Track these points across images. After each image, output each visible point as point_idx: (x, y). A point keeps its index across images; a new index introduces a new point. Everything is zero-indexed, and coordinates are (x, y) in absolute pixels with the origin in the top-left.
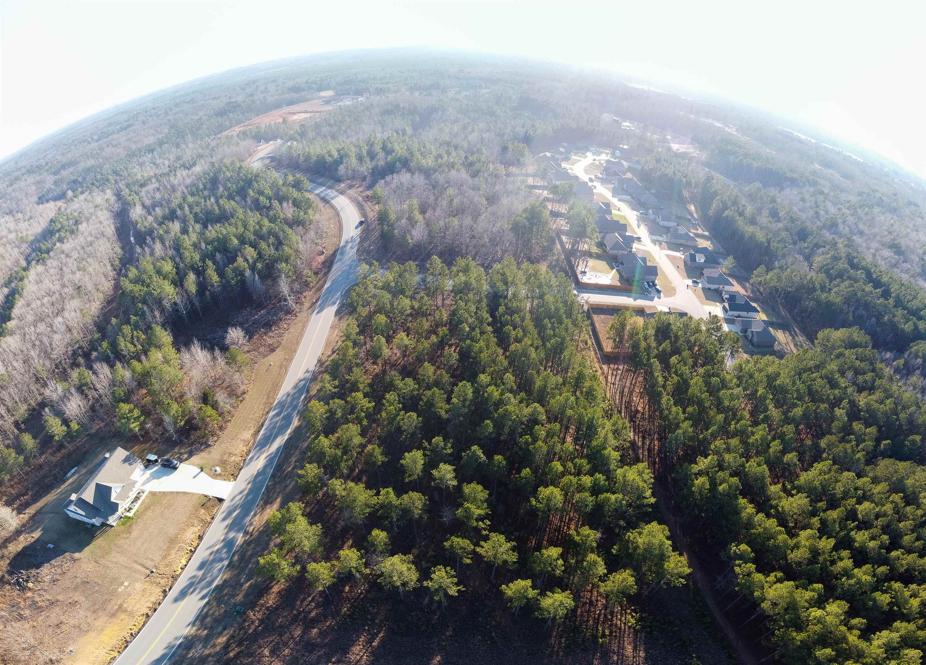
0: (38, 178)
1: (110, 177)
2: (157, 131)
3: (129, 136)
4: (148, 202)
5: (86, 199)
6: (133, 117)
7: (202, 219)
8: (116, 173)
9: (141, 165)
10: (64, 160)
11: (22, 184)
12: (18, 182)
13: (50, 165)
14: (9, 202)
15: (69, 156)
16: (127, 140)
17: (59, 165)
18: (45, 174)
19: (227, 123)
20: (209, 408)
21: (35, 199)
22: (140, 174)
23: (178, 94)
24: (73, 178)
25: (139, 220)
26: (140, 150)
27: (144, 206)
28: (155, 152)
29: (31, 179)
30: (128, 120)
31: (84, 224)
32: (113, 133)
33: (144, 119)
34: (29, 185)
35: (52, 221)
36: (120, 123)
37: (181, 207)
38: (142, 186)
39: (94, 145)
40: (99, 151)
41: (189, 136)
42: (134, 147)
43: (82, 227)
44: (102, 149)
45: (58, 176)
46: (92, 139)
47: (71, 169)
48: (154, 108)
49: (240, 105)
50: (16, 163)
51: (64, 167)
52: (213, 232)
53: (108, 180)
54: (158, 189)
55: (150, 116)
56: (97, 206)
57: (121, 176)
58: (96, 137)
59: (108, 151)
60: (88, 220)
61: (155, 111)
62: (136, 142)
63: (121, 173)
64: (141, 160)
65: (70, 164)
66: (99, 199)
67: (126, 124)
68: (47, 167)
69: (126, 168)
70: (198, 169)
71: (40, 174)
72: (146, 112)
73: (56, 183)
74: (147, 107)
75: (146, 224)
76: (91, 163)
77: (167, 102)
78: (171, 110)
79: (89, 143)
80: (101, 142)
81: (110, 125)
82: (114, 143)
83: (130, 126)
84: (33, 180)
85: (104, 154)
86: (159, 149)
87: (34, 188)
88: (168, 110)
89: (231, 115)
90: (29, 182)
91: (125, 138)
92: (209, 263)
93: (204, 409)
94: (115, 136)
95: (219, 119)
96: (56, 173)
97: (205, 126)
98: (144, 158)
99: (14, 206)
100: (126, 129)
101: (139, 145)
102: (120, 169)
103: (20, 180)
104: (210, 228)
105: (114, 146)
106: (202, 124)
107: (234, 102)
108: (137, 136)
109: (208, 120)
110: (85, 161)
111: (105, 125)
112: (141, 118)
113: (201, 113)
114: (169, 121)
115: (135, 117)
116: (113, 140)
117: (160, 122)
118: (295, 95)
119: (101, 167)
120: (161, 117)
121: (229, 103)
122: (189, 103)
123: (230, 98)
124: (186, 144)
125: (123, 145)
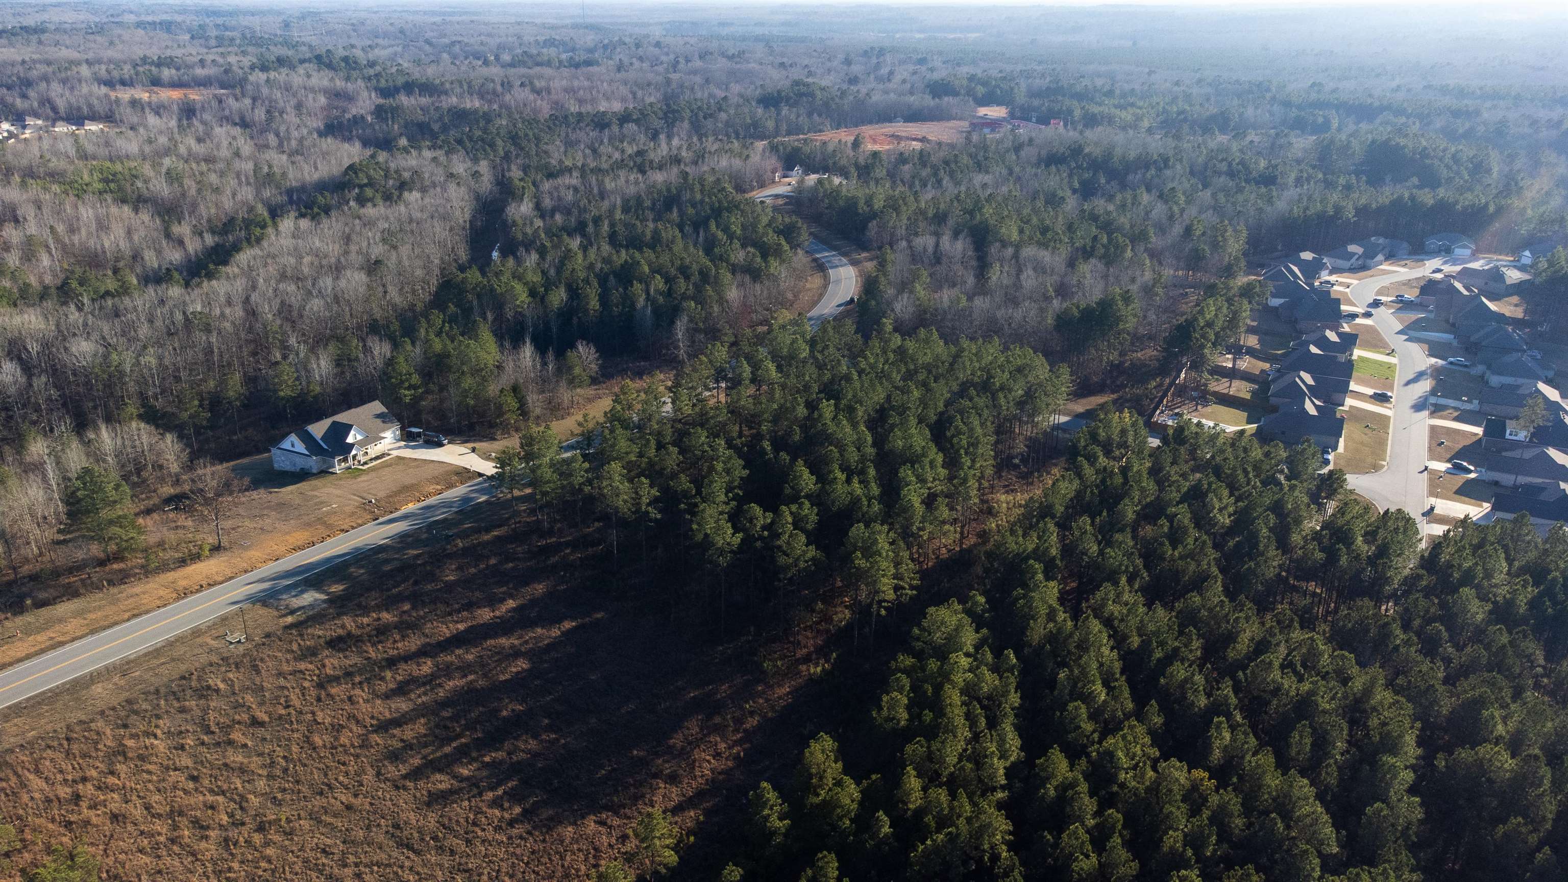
0: (339, 84)
1: (499, 142)
2: (634, 94)
3: (576, 83)
4: (547, 203)
5: (434, 159)
6: (605, 47)
8: (514, 138)
9: (569, 144)
10: (416, 74)
11: (297, 79)
12: (284, 71)
13: (378, 68)
14: (247, 101)
15: (431, 71)
16: (566, 90)
17: (400, 80)
18: (360, 83)
21: (319, 123)
22: (556, 153)
23: (725, 31)
24: (421, 117)
25: (520, 222)
26: (580, 116)
27: (538, 206)
28: (606, 131)
29: (321, 79)
30: (591, 51)
31: (416, 195)
32: (549, 63)
33: (626, 60)
34: (312, 90)
35: (351, 167)
36: (573, 50)
37: (597, 221)
38: (551, 175)
39: (495, 71)
40: (499, 89)
41: (686, 125)
42: (574, 108)
43: (413, 196)
44: (508, 87)
45: (390, 101)
46: (497, 58)
47: (424, 100)
48: (658, 44)
49: (812, 95)
51: (409, 87)
53: (492, 145)
54: (576, 190)
55: (641, 59)
56: (452, 175)
57: (522, 149)
58: (506, 57)
59: (521, 95)
60: (423, 190)
61: (657, 51)
62: (581, 102)
63: (524, 143)
64: (573, 137)
65: (427, 88)
66: (460, 165)
67: (583, 56)
68: (370, 72)
69: (538, 139)
70: (659, 177)
71: (348, 79)
72: (638, 46)
73: (379, 112)
74: (648, 36)
75: (529, 231)
76: (473, 103)
77: (692, 41)
78: (688, 61)
79: (486, 63)
80: (512, 71)
81: (550, 43)
82: (538, 84)
83: (588, 63)
84: (325, 83)
85: (508, 97)
86: (615, 129)
87: (323, 100)
88: (681, 60)
89: (785, 111)
90: (314, 80)
91: (564, 82)
94: (548, 71)
95: (760, 111)
96: (385, 93)
97: (723, 116)
98: (581, 135)
99: (258, 114)
100: (577, 66)
101: (588, 108)
102: (526, 135)
103: (292, 67)
105: (538, 92)
106: (720, 109)
107: (808, 85)
108: (591, 89)
109: (738, 106)
110: (461, 96)
111: (541, 39)
112: (620, 55)
113: (736, 88)
114: (668, 82)
115: (609, 48)
116: (541, 77)
117: (650, 76)
118: (929, 101)
119: (488, 118)
120: (660, 69)
121: (797, 83)
122: (731, 58)
123: (810, 74)
124: (669, 137)
125: (554, 97)
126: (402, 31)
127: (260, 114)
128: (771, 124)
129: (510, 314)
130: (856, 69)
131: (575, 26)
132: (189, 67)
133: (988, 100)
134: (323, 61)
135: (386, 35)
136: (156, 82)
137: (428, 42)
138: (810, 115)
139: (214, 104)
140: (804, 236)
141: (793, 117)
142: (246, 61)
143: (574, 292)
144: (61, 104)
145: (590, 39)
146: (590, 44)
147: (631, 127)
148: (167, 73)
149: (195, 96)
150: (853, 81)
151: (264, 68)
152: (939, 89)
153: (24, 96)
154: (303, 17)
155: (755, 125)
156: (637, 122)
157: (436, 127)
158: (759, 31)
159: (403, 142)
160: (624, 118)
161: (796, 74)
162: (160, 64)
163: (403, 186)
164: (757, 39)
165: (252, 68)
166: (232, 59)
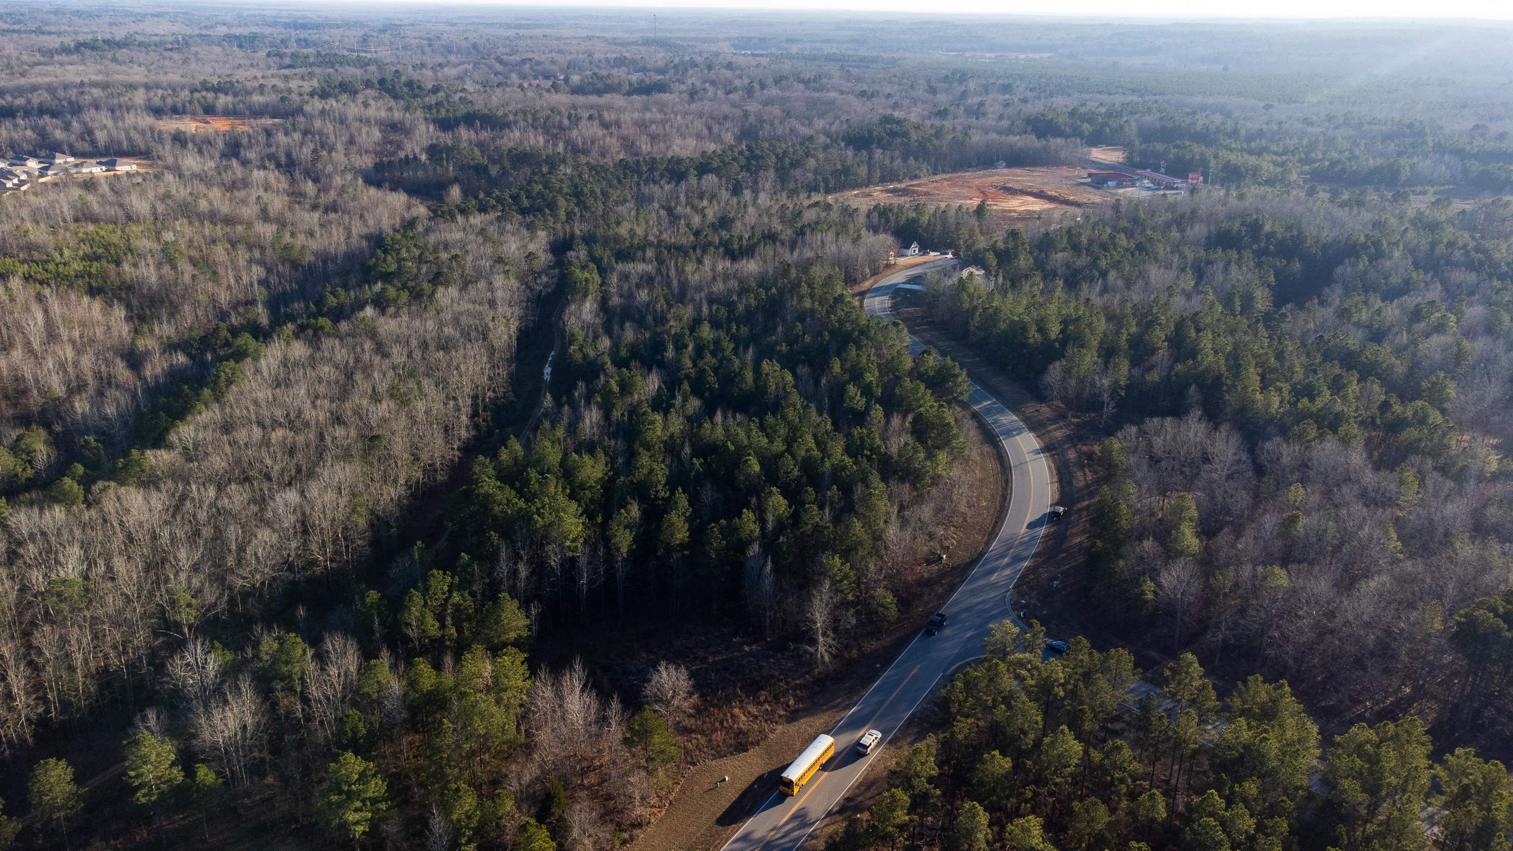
0: (397, 115)
1: (562, 202)
2: (710, 129)
3: (648, 116)
4: (616, 301)
5: (483, 229)
6: (676, 67)
7: (711, 389)
8: (577, 194)
9: (642, 201)
10: (480, 104)
11: (354, 110)
12: (344, 97)
13: (441, 95)
14: (297, 136)
15: (496, 97)
16: (637, 123)
17: (462, 110)
18: (419, 113)
19: (863, 171)
20: (544, 833)
21: (367, 162)
22: (626, 218)
23: (794, 49)
24: (479, 157)
25: (580, 335)
26: (653, 164)
27: (604, 304)
28: (683, 184)
29: (380, 109)
30: (661, 71)
32: (618, 88)
33: (698, 84)
34: (368, 122)
36: (644, 70)
37: (678, 341)
38: (621, 255)
39: (562, 99)
40: (566, 122)
41: (771, 173)
44: (575, 120)
45: (446, 138)
46: (566, 80)
47: (485, 135)
48: (729, 66)
49: (906, 134)
51: (470, 119)
52: (720, 430)
53: (553, 206)
55: (713, 83)
57: (586, 208)
58: (576, 81)
59: (589, 130)
61: (729, 74)
62: (654, 138)
63: (590, 202)
64: (646, 190)
65: (489, 120)
67: (654, 79)
68: (432, 100)
69: (606, 196)
71: (407, 109)
72: (710, 68)
73: (433, 151)
74: (717, 54)
75: (591, 354)
76: (536, 140)
77: (764, 61)
78: (763, 86)
79: (555, 87)
80: (580, 99)
81: (620, 62)
82: (608, 116)
83: (661, 88)
84: (383, 114)
85: (574, 133)
86: (693, 180)
87: (377, 134)
88: (756, 86)
89: (878, 153)
90: (371, 112)
91: (636, 115)
92: (682, 500)
93: (532, 830)
94: (618, 100)
95: (850, 152)
96: (445, 126)
97: (812, 161)
98: (655, 188)
99: (305, 153)
100: (648, 90)
101: (658, 150)
102: (592, 192)
103: (353, 93)
104: (719, 417)
105: (605, 125)
106: (808, 154)
107: (898, 122)
108: (663, 123)
109: (826, 148)
110: (524, 130)
111: (611, 56)
112: (693, 79)
113: (820, 124)
114: (746, 114)
115: (682, 69)
116: (610, 108)
117: (726, 108)
118: (1035, 142)
119: (553, 163)
120: (735, 96)
121: (887, 120)
122: (806, 83)
123: (896, 106)
124: (755, 192)
125: (624, 132)
127: (307, 152)
130: (943, 99)
131: (647, 42)
132: (249, 93)
136: (209, 110)
138: (905, 156)
139: (262, 138)
141: (887, 161)
142: (307, 86)
144: (101, 137)
145: (660, 57)
146: (661, 64)
147: (710, 179)
148: (224, 100)
149: (243, 128)
150: (942, 114)
151: (324, 95)
153: (67, 127)
156: (717, 171)
158: (829, 49)
160: (703, 168)
161: (880, 108)
164: (829, 58)
165: (312, 94)
166: (294, 84)
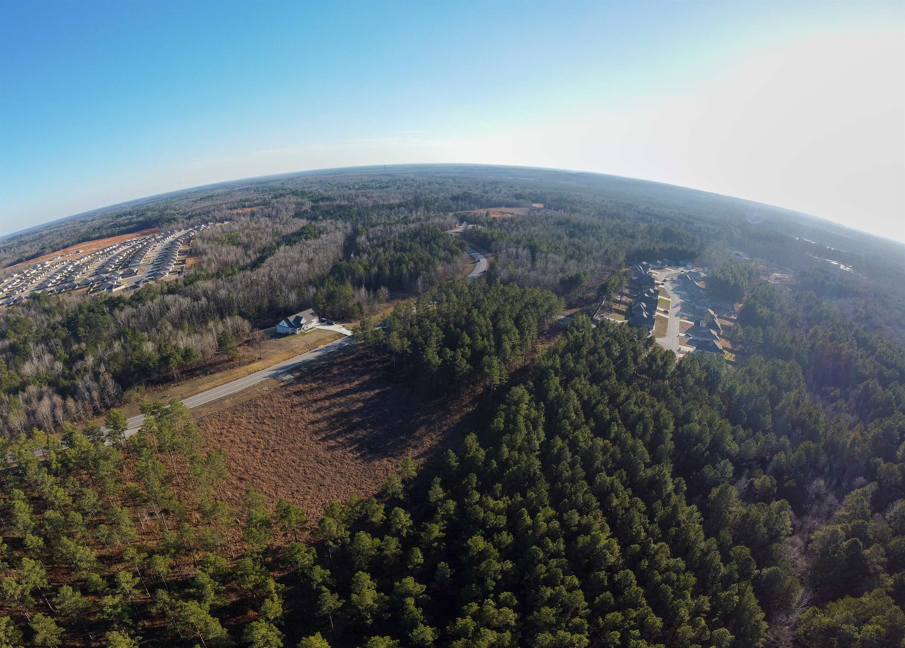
0: (300, 200)
1: (354, 215)
2: (403, 197)
3: (382, 194)
4: (371, 236)
5: (331, 223)
6: (393, 181)
8: (359, 214)
9: (379, 215)
10: (325, 194)
11: (286, 200)
12: (282, 198)
13: (312, 194)
14: (271, 209)
15: (330, 193)
16: (378, 197)
17: (320, 197)
18: (306, 199)
21: (293, 213)
22: (374, 218)
24: (327, 208)
25: (361, 243)
26: (383, 205)
27: (368, 238)
28: (393, 210)
29: (293, 199)
30: (387, 183)
31: (325, 235)
32: (372, 188)
33: (400, 185)
34: (291, 203)
35: (303, 227)
36: (381, 183)
37: (389, 242)
38: (373, 226)
39: (353, 192)
40: (354, 197)
41: (423, 207)
42: (381, 203)
43: (324, 236)
44: (357, 196)
45: (316, 204)
46: (353, 187)
47: (328, 203)
48: (413, 180)
49: (471, 197)
50: (283, 183)
51: (323, 199)
53: (352, 217)
54: (382, 231)
55: (406, 185)
56: (337, 228)
58: (357, 187)
59: (362, 199)
60: (327, 234)
61: (412, 182)
62: (384, 200)
63: (363, 215)
64: (381, 213)
65: (329, 199)
66: (340, 224)
67: (385, 185)
68: (309, 195)
69: (368, 214)
70: (412, 226)
71: (302, 198)
72: (405, 181)
73: (313, 208)
74: (408, 177)
75: (364, 246)
76: (345, 203)
77: (426, 178)
78: (424, 185)
79: (350, 189)
80: (359, 191)
81: (373, 181)
82: (368, 195)
83: (387, 187)
84: (295, 200)
85: (357, 200)
86: (396, 209)
87: (294, 206)
88: (421, 185)
89: (460, 202)
90: (291, 200)
91: (378, 194)
94: (372, 190)
95: (451, 202)
96: (315, 201)
97: (437, 204)
98: (384, 212)
100: (382, 188)
101: (385, 202)
102: (364, 213)
103: (285, 197)
105: (368, 198)
106: (436, 202)
107: (469, 193)
108: (387, 196)
109: (443, 200)
110: (341, 201)
111: (369, 180)
112: (398, 184)
113: (442, 194)
114: (416, 192)
115: (394, 182)
116: (369, 193)
117: (409, 191)
118: (515, 201)
119: (350, 207)
120: (413, 188)
121: (465, 193)
122: (440, 184)
123: (470, 190)
124: (416, 212)
125: (374, 199)
126: (320, 181)
127: (274, 213)
128: (455, 207)
129: (357, 277)
130: (487, 188)
131: (382, 175)
132: (253, 200)
133: (536, 201)
134: (294, 193)
135: (315, 183)
136: (244, 207)
137: (329, 183)
138: (470, 203)
139: (260, 211)
140: (467, 248)
141: (463, 204)
142: (270, 196)
143: (380, 268)
145: (387, 179)
146: (387, 181)
147: (402, 208)
148: (247, 203)
149: (255, 209)
150: (486, 192)
151: (276, 198)
152: (518, 196)
154: (288, 180)
155: (449, 207)
156: (404, 207)
157: (332, 212)
158: (451, 175)
159: (321, 217)
160: (400, 205)
161: (465, 190)
162: (246, 200)
163: (320, 233)
164: (450, 177)
165: (272, 198)
166: (266, 196)
